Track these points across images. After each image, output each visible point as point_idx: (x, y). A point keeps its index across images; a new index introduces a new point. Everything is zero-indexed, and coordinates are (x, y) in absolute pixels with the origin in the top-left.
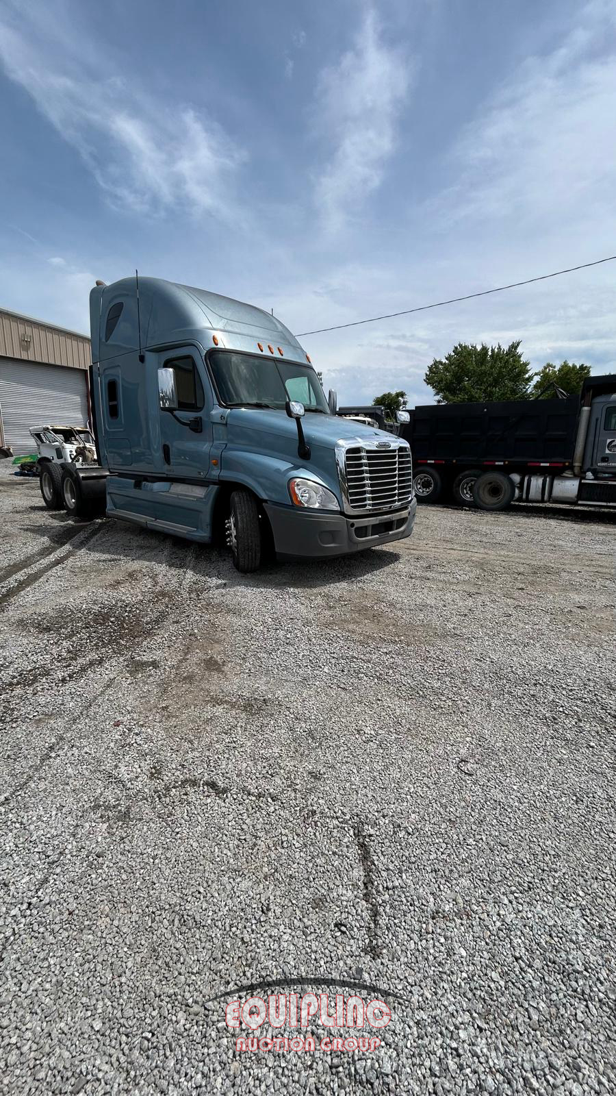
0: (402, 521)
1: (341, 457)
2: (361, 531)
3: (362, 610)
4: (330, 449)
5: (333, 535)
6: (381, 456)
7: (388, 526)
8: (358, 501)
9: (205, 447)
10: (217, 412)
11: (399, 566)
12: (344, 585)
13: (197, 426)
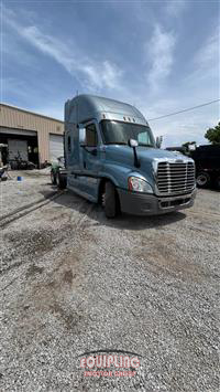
0: (188, 199)
1: (155, 167)
2: (165, 204)
3: (160, 248)
4: (150, 163)
5: (149, 206)
6: (178, 166)
7: (180, 201)
8: (163, 189)
9: (97, 162)
10: (102, 146)
11: (186, 222)
12: (153, 230)
13: (94, 153)
